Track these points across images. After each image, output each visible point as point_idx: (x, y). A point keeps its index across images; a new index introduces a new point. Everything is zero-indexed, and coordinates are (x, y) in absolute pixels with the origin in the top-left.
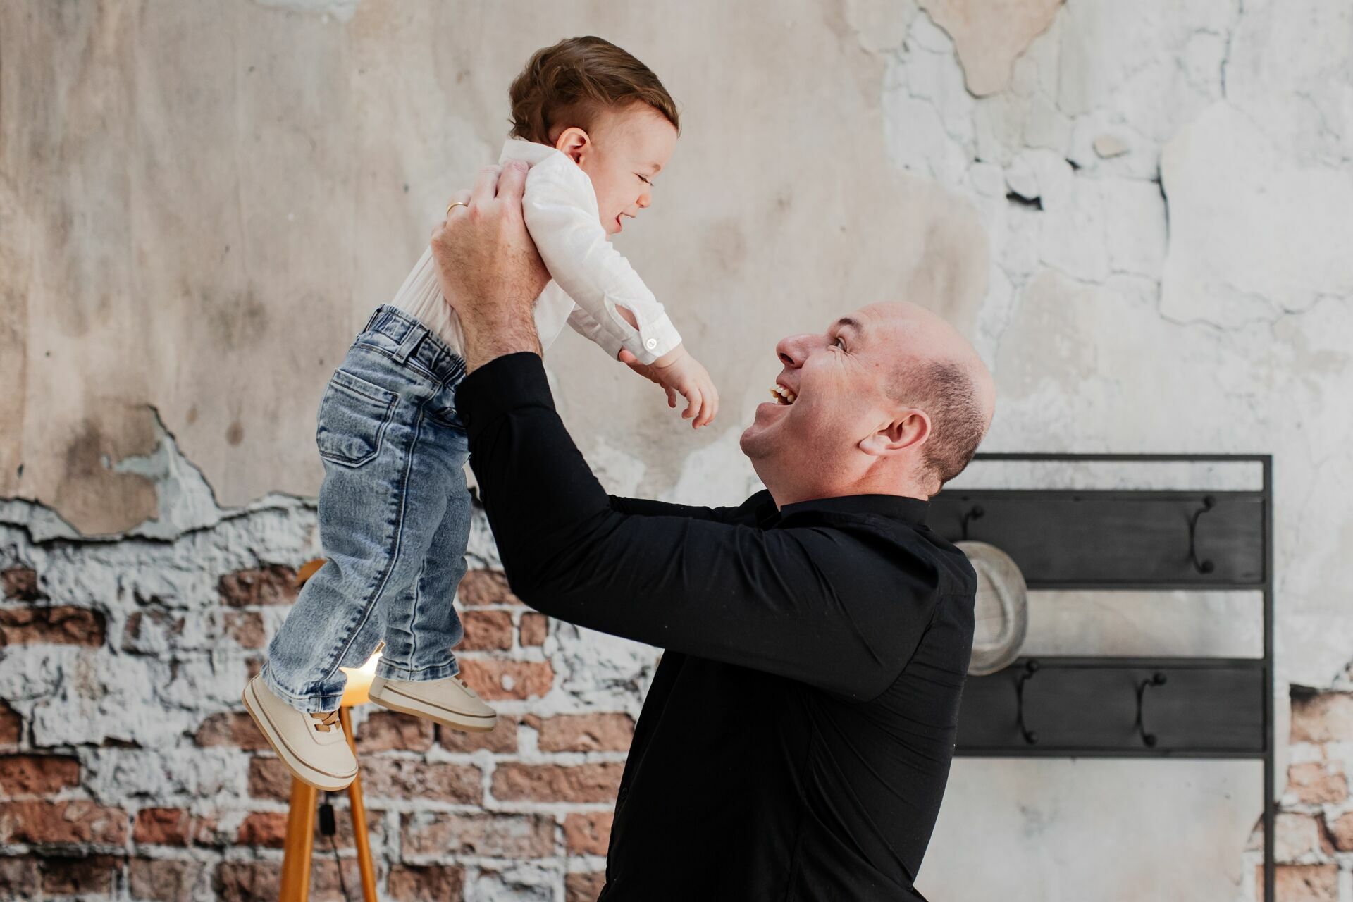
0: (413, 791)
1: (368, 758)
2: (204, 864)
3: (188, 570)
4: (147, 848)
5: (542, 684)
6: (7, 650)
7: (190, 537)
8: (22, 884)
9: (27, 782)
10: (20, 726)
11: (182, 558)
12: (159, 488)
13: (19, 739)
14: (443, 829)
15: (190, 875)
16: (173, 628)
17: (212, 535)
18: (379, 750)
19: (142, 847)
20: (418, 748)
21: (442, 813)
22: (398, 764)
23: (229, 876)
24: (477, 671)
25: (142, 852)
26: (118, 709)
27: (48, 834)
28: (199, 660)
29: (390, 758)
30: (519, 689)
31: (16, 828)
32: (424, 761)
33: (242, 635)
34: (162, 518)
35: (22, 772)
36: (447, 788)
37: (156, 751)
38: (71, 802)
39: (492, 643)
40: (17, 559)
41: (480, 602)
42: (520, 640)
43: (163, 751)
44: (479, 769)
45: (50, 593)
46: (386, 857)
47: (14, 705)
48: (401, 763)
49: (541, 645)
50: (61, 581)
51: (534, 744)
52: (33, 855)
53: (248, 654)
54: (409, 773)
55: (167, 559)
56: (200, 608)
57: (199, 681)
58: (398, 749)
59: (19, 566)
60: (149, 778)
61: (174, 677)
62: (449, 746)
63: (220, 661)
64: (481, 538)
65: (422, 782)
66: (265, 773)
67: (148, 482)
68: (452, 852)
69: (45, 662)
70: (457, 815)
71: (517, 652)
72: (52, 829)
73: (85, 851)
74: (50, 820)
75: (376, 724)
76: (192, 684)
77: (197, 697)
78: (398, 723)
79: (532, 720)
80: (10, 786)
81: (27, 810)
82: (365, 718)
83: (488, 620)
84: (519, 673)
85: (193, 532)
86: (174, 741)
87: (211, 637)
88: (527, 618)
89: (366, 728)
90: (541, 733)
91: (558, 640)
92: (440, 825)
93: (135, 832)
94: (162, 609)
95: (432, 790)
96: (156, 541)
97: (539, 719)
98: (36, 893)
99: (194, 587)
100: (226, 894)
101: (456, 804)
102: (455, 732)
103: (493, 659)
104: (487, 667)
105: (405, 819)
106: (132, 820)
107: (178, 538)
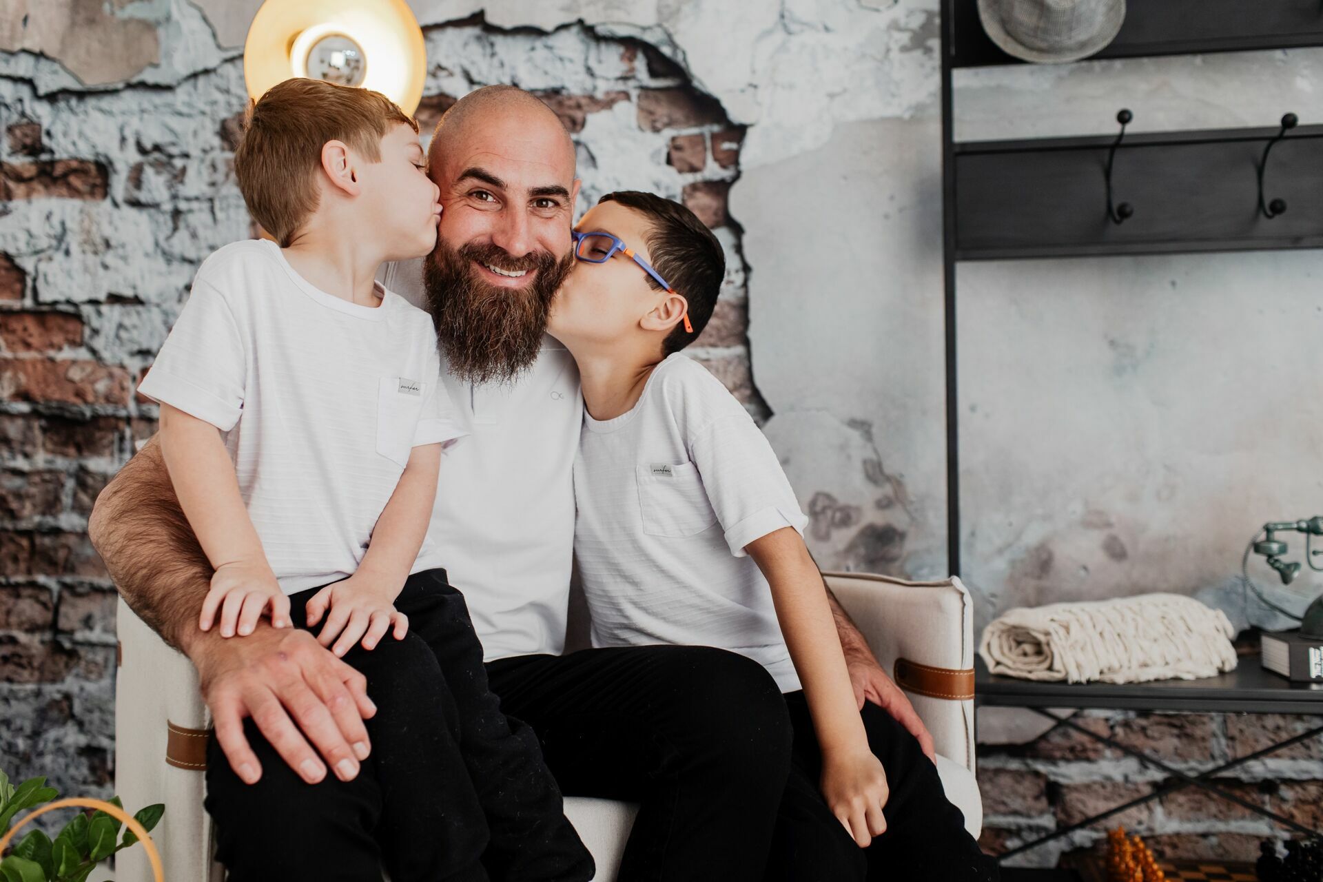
3: (189, 116)
4: (149, 409)
6: (12, 205)
7: (192, 81)
8: (23, 443)
9: (31, 340)
10: (22, 281)
11: (184, 103)
12: (161, 32)
13: (22, 295)
16: (175, 177)
17: (212, 76)
19: (145, 407)
25: (144, 413)
26: (120, 263)
27: (50, 392)
28: (201, 210)
31: (18, 386)
34: (163, 63)
35: (25, 329)
37: (158, 305)
38: (74, 362)
40: (23, 114)
43: (165, 306)
45: (54, 147)
47: (18, 261)
50: (65, 134)
52: (35, 414)
55: (168, 105)
56: (199, 154)
57: (201, 232)
59: (25, 120)
60: (151, 334)
61: (175, 229)
63: (222, 209)
67: (149, 27)
69: (48, 217)
72: (53, 388)
73: (88, 413)
74: (51, 378)
76: (194, 236)
77: (199, 249)
80: (13, 343)
81: (30, 368)
85: (194, 76)
86: (176, 296)
87: (213, 184)
94: (163, 158)
96: (157, 88)
98: (37, 452)
99: (195, 133)
106: (134, 379)
107: (179, 84)
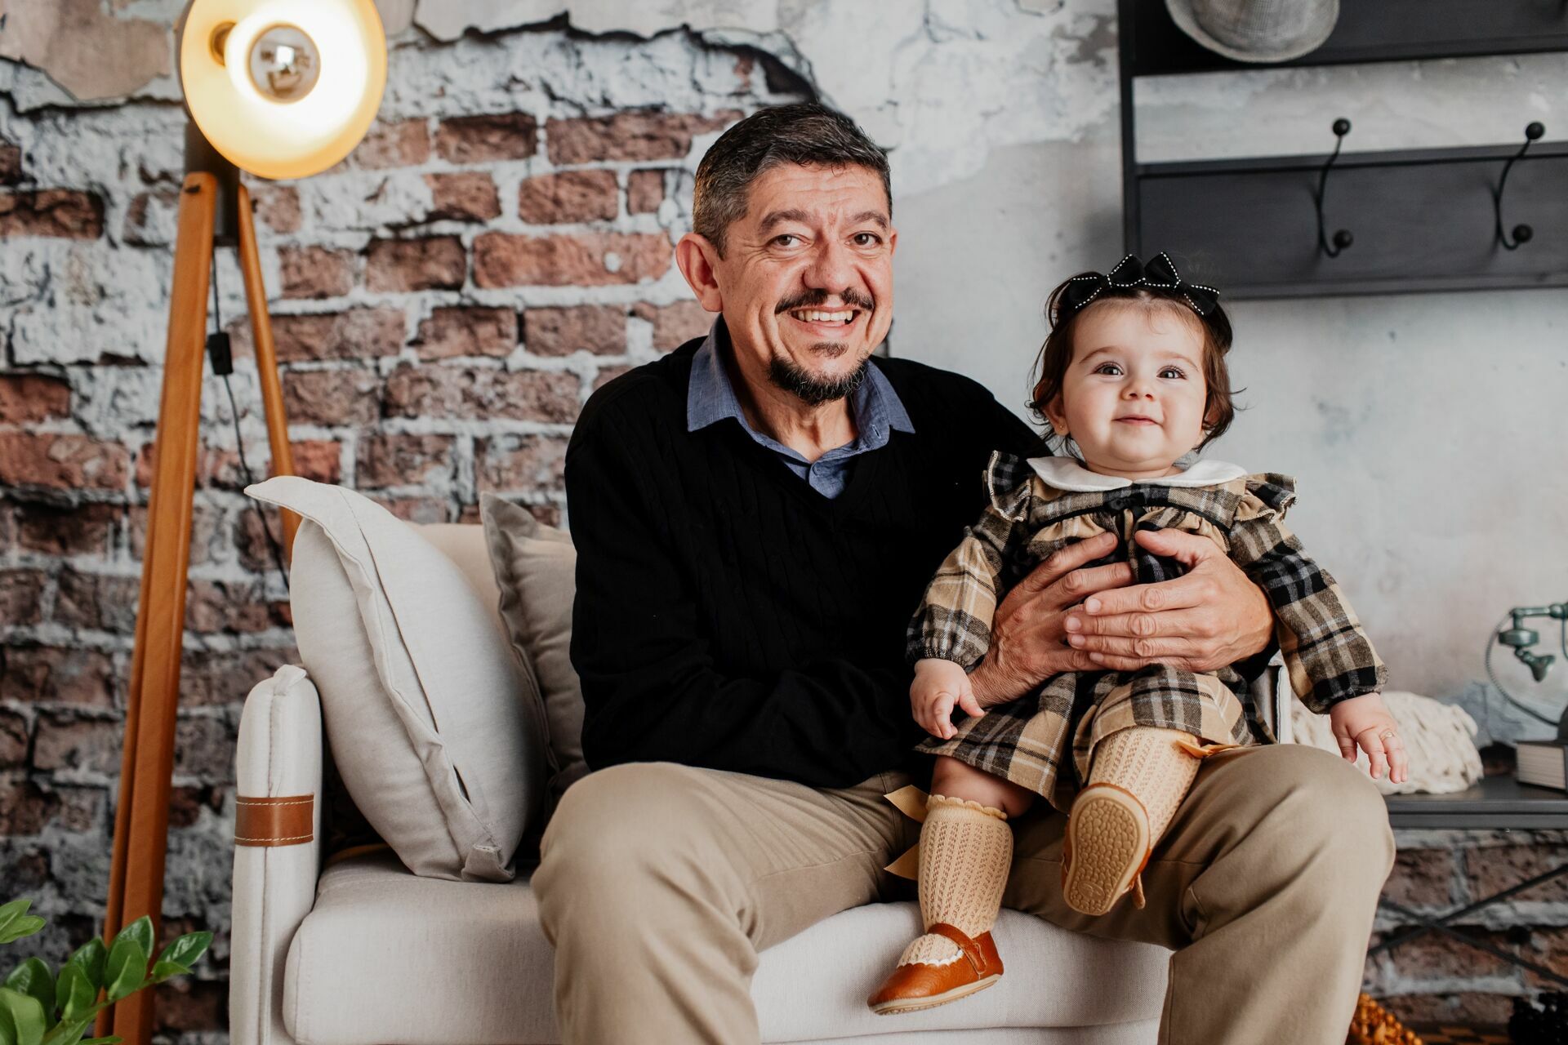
0: (490, 408)
1: (432, 366)
2: (224, 511)
5: (658, 262)
9: (4, 410)
14: (530, 457)
15: (206, 525)
18: (447, 357)
19: (146, 492)
20: (497, 352)
21: (529, 436)
22: (470, 374)
23: (256, 527)
24: (573, 249)
25: (146, 499)
26: (118, 316)
27: (26, 472)
29: (459, 366)
30: (627, 269)
32: (505, 369)
33: (273, 216)
36: (535, 404)
38: (58, 437)
39: (591, 211)
41: (576, 160)
42: (628, 206)
44: (577, 376)
45: (36, 174)
46: (456, 496)
48: (475, 372)
49: (655, 210)
51: (649, 341)
52: (9, 500)
53: (281, 240)
54: (485, 385)
55: (179, 125)
58: (471, 355)
62: (537, 348)
64: (576, 78)
65: (501, 396)
66: (301, 391)
67: (158, 30)
68: (542, 486)
69: (28, 259)
70: (548, 437)
71: (624, 222)
72: (31, 468)
73: (75, 500)
74: (29, 456)
75: (442, 323)
78: (471, 321)
79: (646, 310)
81: (3, 445)
82: (428, 315)
83: (586, 182)
84: (628, 249)
88: (637, 177)
89: (430, 328)
90: (657, 326)
91: (678, 203)
92: (526, 451)
93: (137, 472)
94: (173, 188)
95: (516, 406)
96: (165, 103)
97: (655, 307)
98: (9, 549)
100: (252, 549)
101: (546, 423)
102: (544, 328)
103: (592, 232)
104: (584, 243)
105: (481, 446)
106: (134, 457)
